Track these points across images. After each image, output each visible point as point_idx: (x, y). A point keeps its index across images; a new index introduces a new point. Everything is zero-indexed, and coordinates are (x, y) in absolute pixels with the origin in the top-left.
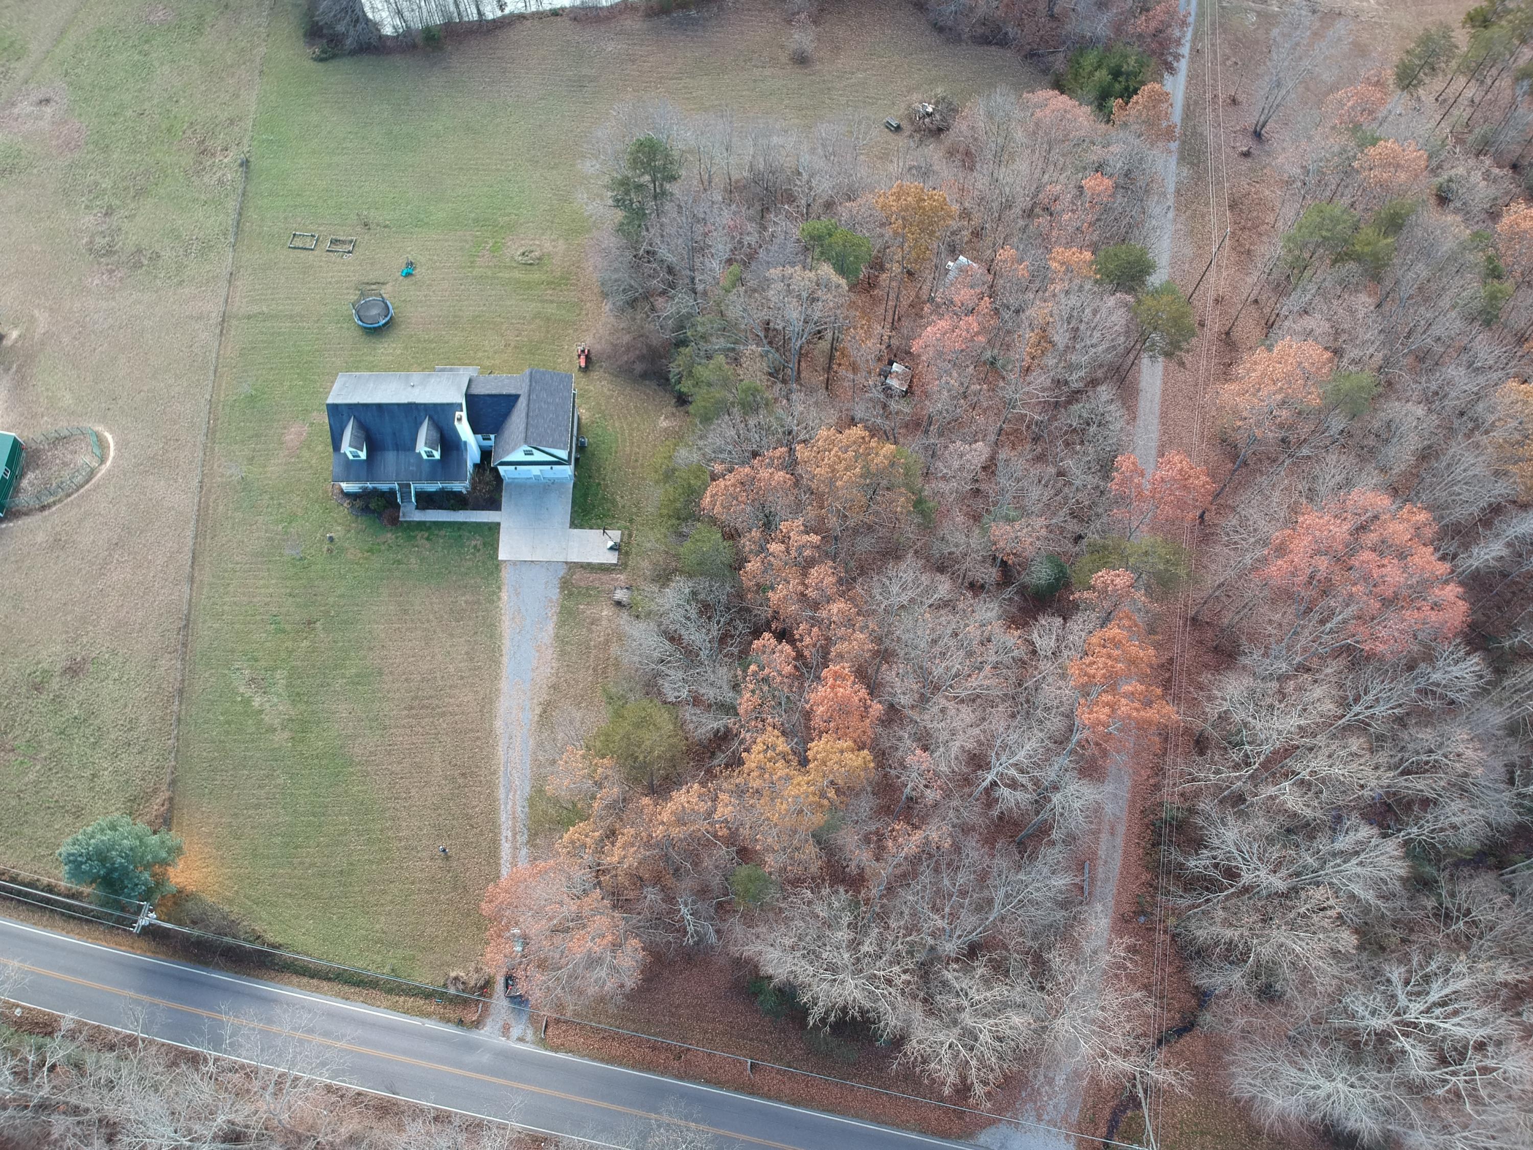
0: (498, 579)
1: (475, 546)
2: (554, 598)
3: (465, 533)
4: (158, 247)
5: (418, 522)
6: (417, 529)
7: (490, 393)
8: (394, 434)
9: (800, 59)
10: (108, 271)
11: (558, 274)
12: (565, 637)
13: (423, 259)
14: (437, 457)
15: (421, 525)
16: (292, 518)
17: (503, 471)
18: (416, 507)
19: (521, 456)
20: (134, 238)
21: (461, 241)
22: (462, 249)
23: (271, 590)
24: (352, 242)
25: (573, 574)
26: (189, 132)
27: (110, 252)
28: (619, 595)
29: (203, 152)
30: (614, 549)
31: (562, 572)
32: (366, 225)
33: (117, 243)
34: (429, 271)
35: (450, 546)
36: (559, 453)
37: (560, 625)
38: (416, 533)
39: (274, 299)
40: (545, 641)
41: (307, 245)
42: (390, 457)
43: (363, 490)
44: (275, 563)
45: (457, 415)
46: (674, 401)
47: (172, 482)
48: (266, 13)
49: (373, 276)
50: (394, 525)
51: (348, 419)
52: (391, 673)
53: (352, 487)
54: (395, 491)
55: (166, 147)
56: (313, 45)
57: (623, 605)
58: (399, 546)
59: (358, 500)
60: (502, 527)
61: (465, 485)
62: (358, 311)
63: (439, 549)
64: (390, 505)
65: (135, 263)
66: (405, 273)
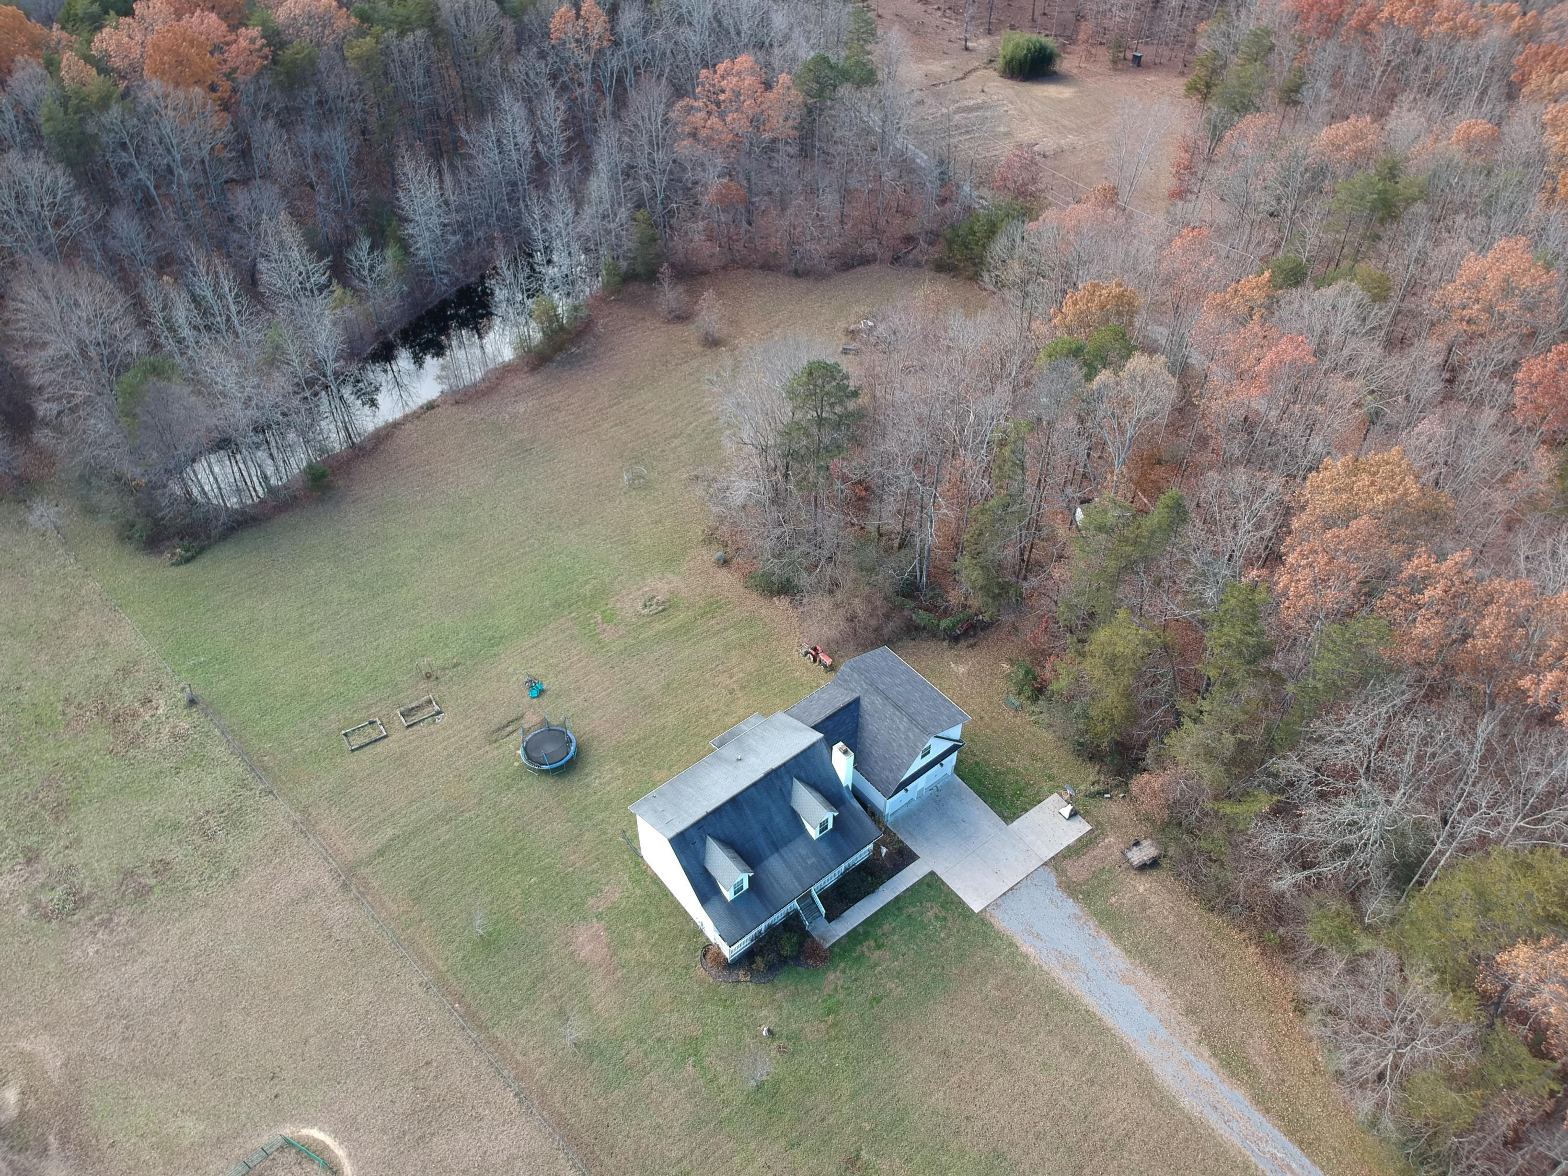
0: (999, 935)
1: (936, 917)
3: (911, 910)
4: (154, 854)
5: (848, 934)
6: (855, 945)
7: (829, 712)
8: (765, 829)
9: (712, 342)
10: (99, 925)
11: (702, 603)
12: (1136, 945)
13: (538, 670)
14: (830, 826)
15: (854, 937)
16: (693, 1045)
17: (889, 806)
18: (830, 918)
19: (919, 763)
20: (105, 864)
21: (563, 631)
22: (572, 637)
23: (761, 1161)
24: (430, 702)
25: (1064, 871)
26: (72, 710)
27: (81, 902)
28: (1138, 856)
29: (116, 720)
30: (1073, 814)
31: (1053, 878)
32: (428, 676)
33: (83, 884)
34: (561, 676)
35: (912, 937)
36: (955, 732)
37: (1117, 936)
38: (859, 949)
39: (392, 815)
40: (1122, 966)
41: (375, 736)
42: (774, 864)
43: (758, 939)
44: (729, 1119)
45: (838, 748)
46: (945, 644)
47: (475, 1124)
48: (61, 551)
49: (497, 719)
50: (824, 959)
51: (705, 843)
52: (1012, 1144)
53: (744, 944)
54: (796, 912)
55: (51, 742)
56: (162, 553)
57: (1154, 864)
58: (856, 980)
59: (758, 959)
60: (938, 873)
61: (871, 846)
62: (529, 758)
63: (904, 949)
64: (805, 935)
65: (136, 892)
66: (535, 693)
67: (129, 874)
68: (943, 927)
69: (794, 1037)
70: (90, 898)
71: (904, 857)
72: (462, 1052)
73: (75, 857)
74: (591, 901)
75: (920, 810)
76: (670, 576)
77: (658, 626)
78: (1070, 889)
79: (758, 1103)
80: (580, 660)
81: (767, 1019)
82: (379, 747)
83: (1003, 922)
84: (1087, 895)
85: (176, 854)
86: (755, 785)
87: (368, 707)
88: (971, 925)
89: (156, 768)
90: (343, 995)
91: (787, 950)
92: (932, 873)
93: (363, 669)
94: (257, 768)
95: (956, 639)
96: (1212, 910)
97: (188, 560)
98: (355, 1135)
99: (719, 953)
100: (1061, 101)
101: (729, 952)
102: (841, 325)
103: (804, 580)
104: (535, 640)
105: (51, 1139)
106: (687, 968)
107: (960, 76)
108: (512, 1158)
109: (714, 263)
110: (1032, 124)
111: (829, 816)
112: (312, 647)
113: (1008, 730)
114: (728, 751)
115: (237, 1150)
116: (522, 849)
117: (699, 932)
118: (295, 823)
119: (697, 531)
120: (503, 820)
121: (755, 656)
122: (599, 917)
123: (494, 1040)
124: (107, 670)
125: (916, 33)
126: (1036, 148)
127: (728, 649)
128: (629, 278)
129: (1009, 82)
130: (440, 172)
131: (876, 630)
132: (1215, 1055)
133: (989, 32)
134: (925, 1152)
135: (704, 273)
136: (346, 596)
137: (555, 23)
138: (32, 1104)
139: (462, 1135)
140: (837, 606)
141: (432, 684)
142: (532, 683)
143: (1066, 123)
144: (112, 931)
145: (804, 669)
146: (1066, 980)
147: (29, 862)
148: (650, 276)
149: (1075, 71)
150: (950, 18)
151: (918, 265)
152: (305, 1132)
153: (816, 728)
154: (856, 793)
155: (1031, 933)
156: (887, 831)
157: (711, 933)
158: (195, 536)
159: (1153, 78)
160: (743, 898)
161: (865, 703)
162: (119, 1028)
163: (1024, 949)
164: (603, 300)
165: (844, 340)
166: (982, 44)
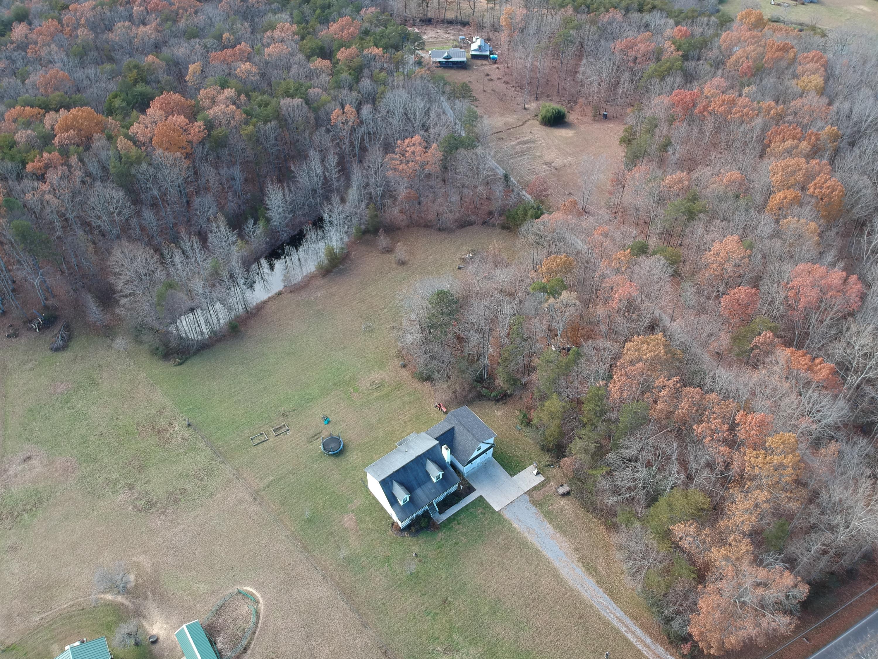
0: (505, 520)
1: (481, 513)
2: (536, 511)
3: (472, 510)
4: (180, 486)
5: (447, 519)
6: (450, 523)
7: (442, 432)
8: (416, 478)
9: (402, 263)
10: (161, 513)
11: (394, 384)
12: (558, 525)
13: (327, 413)
14: (441, 477)
15: (449, 520)
16: (387, 559)
17: (465, 470)
18: (440, 513)
19: (476, 453)
20: (161, 490)
21: (337, 396)
22: (341, 399)
23: (411, 600)
24: (284, 425)
25: (533, 496)
26: (140, 428)
27: (153, 505)
28: (561, 490)
29: (159, 432)
30: (538, 474)
31: (528, 499)
32: (283, 415)
33: (153, 498)
34: (337, 415)
35: (471, 520)
36: (491, 441)
37: (551, 521)
38: (451, 525)
39: (272, 472)
40: (551, 532)
41: (263, 439)
42: (419, 492)
43: (412, 520)
44: (400, 586)
45: (444, 447)
46: (493, 402)
47: (307, 586)
48: (127, 359)
49: (312, 432)
50: (437, 528)
51: (392, 483)
52: (504, 596)
53: (407, 522)
54: (427, 510)
55: (133, 441)
56: (170, 360)
57: (567, 494)
58: (449, 536)
59: (412, 528)
60: (483, 496)
61: (457, 485)
62: (324, 449)
63: (468, 525)
64: (430, 519)
65: (174, 501)
66: (326, 422)
67: (171, 494)
68: (484, 517)
69: (425, 557)
70: (156, 503)
71: (470, 490)
72: (301, 561)
73: (149, 487)
74: (349, 505)
75: (478, 471)
76: (381, 372)
77: (376, 394)
78: (534, 503)
79: (411, 580)
80: (344, 409)
81: (415, 550)
82: (265, 444)
83: (507, 515)
84: (540, 505)
85: (188, 486)
86: (412, 461)
87: (260, 428)
88: (495, 516)
89: (177, 452)
90: (256, 540)
91: (423, 525)
92: (481, 496)
93: (257, 411)
94: (217, 452)
95: (498, 401)
96: (588, 512)
97: (181, 364)
98: (264, 590)
99: (398, 525)
100: (567, 138)
101: (401, 525)
102: (458, 255)
103: (436, 375)
104: (326, 400)
105: (149, 593)
106: (385, 531)
107: (521, 124)
108: (320, 598)
109: (403, 224)
110: (552, 151)
111: (440, 473)
112: (235, 402)
113: (516, 439)
114: (403, 448)
115: (220, 595)
116: (322, 485)
117: (390, 518)
118: (234, 474)
119: (393, 352)
120: (315, 474)
121: (415, 407)
122: (352, 511)
123: (313, 556)
124: (153, 412)
125: (501, 100)
126: (553, 164)
127: (404, 404)
128: (365, 232)
129: (544, 127)
130: (283, 189)
131: (465, 396)
132: (584, 566)
133: (537, 99)
134: (472, 598)
135: (399, 229)
136: (248, 380)
137: (333, 116)
138: (140, 581)
139: (302, 589)
140: (449, 386)
141: (285, 418)
142: (325, 418)
143: (568, 150)
144: (166, 516)
145: (435, 413)
146: (530, 538)
147: (130, 489)
148: (375, 231)
149: (576, 121)
150: (518, 91)
151: (494, 226)
152: (245, 588)
153: (436, 439)
154: (452, 465)
155: (517, 519)
156: (464, 479)
157: (395, 518)
158: (183, 353)
159: (612, 125)
160: (406, 505)
161: (456, 429)
162: (173, 552)
163: (514, 525)
164: (354, 243)
165: (459, 262)
166: (532, 106)
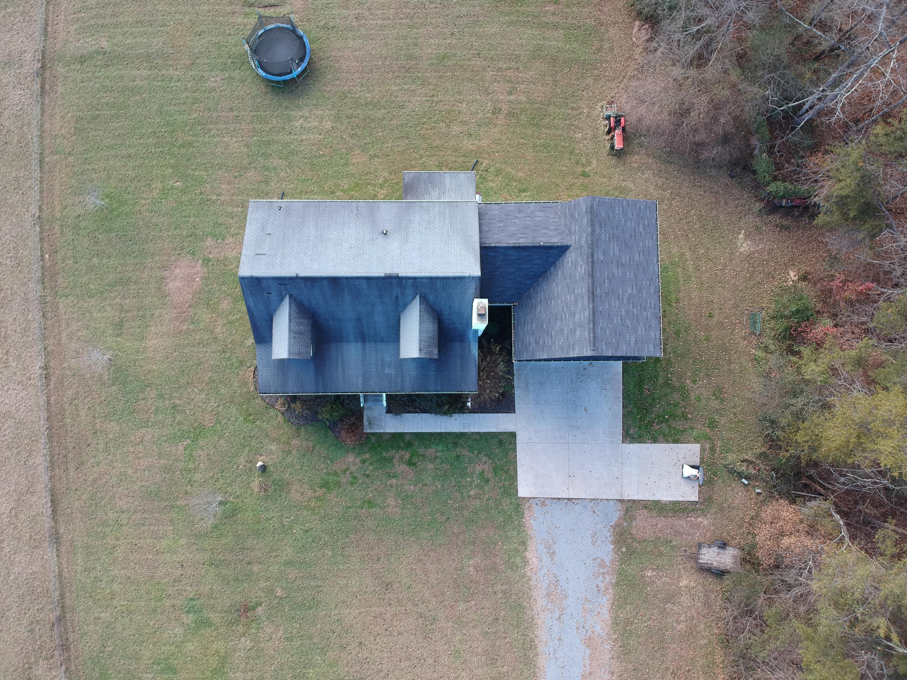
0: (520, 528)
1: (482, 474)
2: (608, 560)
3: (464, 452)
5: (393, 436)
6: (393, 448)
7: (523, 241)
8: (357, 319)
15: (397, 441)
16: (197, 431)
18: (390, 410)
23: (180, 557)
25: (632, 518)
28: (711, 556)
31: (616, 517)
37: (619, 604)
38: (392, 452)
39: (115, 26)
40: (598, 629)
42: (352, 351)
50: (356, 439)
51: (282, 300)
58: (368, 476)
59: (299, 404)
60: (519, 438)
63: (430, 480)
68: (481, 487)
69: (281, 485)
71: (501, 402)
72: (27, 300)
74: (209, 242)
78: (622, 537)
81: (270, 454)
83: (535, 521)
84: (631, 553)
86: (370, 279)
88: (506, 504)
92: (513, 435)
95: (773, 210)
106: (241, 363)
116: (191, 144)
122: (206, 261)
123: (55, 309)
127: (536, 54)
131: (699, 144)
134: (307, 642)
140: (683, 85)
155: (548, 547)
160: (295, 362)
161: (570, 257)
163: (529, 555)
